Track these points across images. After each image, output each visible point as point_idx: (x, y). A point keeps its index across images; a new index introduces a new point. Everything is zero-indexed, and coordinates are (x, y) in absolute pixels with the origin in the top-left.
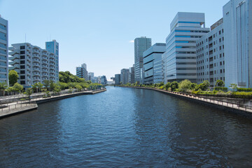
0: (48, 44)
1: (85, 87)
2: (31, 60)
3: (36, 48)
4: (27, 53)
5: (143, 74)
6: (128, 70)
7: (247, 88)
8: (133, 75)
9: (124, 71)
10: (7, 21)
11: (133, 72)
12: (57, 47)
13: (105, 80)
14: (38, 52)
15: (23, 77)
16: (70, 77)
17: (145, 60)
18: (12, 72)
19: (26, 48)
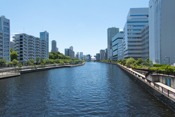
0: (42, 34)
1: (67, 62)
2: (27, 44)
3: (31, 37)
4: (24, 40)
5: (112, 53)
6: (104, 51)
7: (159, 64)
8: (106, 54)
9: (102, 51)
10: (9, 20)
11: (107, 52)
12: (48, 36)
13: (90, 58)
14: (32, 39)
15: (22, 56)
16: (59, 55)
17: (113, 44)
18: (14, 52)
19: (24, 37)
